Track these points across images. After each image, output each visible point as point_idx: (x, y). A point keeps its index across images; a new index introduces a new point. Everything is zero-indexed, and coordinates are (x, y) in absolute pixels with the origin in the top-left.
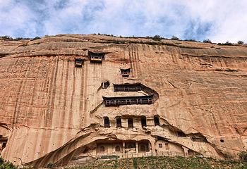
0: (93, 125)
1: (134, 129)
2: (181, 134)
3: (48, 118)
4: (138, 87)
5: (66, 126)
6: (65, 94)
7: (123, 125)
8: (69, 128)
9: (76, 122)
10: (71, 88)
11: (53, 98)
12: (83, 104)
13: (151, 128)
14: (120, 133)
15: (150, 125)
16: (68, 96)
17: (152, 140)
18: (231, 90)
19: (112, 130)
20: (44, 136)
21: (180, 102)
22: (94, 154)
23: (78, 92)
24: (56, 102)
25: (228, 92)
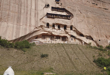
0: (41, 26)
1: (60, 31)
2: (82, 35)
3: (19, 19)
5: (28, 25)
6: (27, 7)
7: (55, 28)
8: (30, 26)
9: (33, 23)
10: (30, 4)
11: (21, 9)
12: (36, 14)
13: (69, 31)
14: (54, 32)
15: (68, 29)
16: (28, 9)
17: (69, 36)
18: (106, 18)
19: (50, 29)
20: (17, 28)
21: (83, 20)
22: (40, 40)
23: (33, 7)
24: (23, 11)
25: (104, 19)
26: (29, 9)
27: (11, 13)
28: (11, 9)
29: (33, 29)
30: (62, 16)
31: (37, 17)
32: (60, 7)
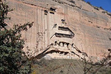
0: (52, 44)
1: (64, 47)
2: (80, 52)
4: (67, 29)
5: (43, 44)
6: (42, 29)
7: (61, 45)
12: (48, 34)
13: (71, 48)
14: (60, 48)
17: (70, 52)
18: (98, 38)
19: (57, 46)
21: (81, 40)
23: (46, 28)
25: (97, 39)
27: (33, 35)
28: (32, 32)
30: (67, 36)
31: (49, 37)
32: (65, 27)
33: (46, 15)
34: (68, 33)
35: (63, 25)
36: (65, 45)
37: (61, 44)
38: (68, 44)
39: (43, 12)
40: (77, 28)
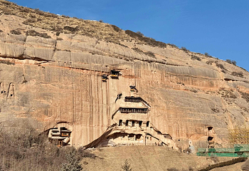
0: (114, 125)
1: (135, 127)
2: (159, 132)
3: (91, 122)
4: (139, 100)
5: (101, 125)
6: (98, 103)
9: (106, 123)
10: (101, 99)
11: (92, 106)
12: (108, 110)
13: (145, 128)
14: (127, 129)
15: (144, 126)
17: (144, 134)
19: (123, 127)
20: (90, 131)
21: (162, 114)
23: (105, 102)
24: (94, 110)
25: (189, 111)
26: (100, 105)
27: (84, 114)
28: (83, 109)
29: (105, 129)
30: (137, 110)
31: (109, 114)
32: (136, 96)
33: (104, 83)
34: (140, 105)
35: (132, 94)
36: (137, 125)
37: (130, 124)
38: (140, 123)
39: (100, 79)
40: (156, 97)
